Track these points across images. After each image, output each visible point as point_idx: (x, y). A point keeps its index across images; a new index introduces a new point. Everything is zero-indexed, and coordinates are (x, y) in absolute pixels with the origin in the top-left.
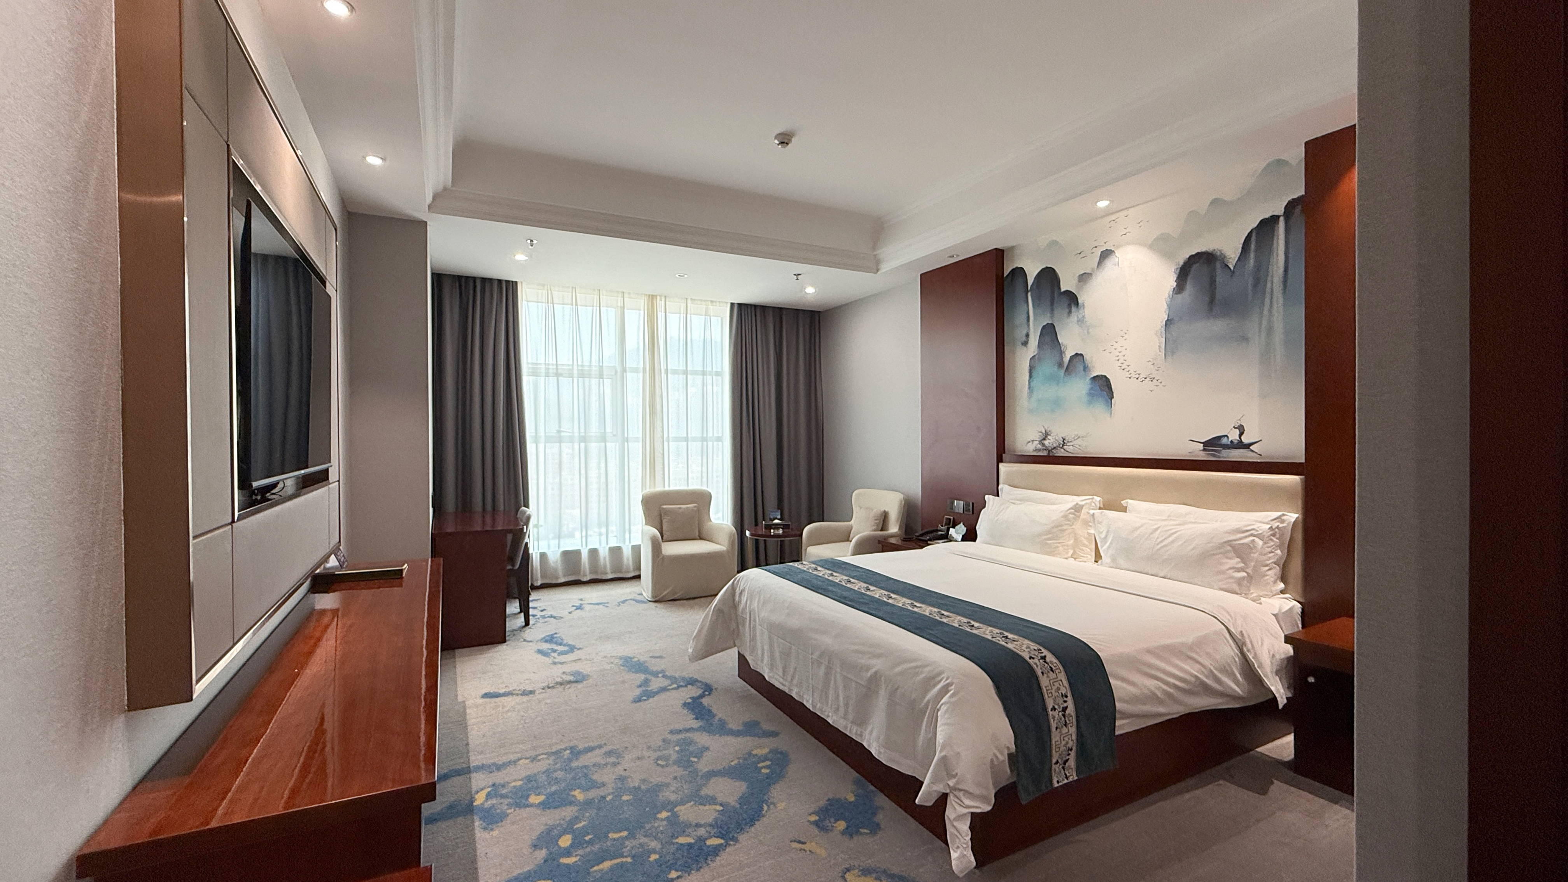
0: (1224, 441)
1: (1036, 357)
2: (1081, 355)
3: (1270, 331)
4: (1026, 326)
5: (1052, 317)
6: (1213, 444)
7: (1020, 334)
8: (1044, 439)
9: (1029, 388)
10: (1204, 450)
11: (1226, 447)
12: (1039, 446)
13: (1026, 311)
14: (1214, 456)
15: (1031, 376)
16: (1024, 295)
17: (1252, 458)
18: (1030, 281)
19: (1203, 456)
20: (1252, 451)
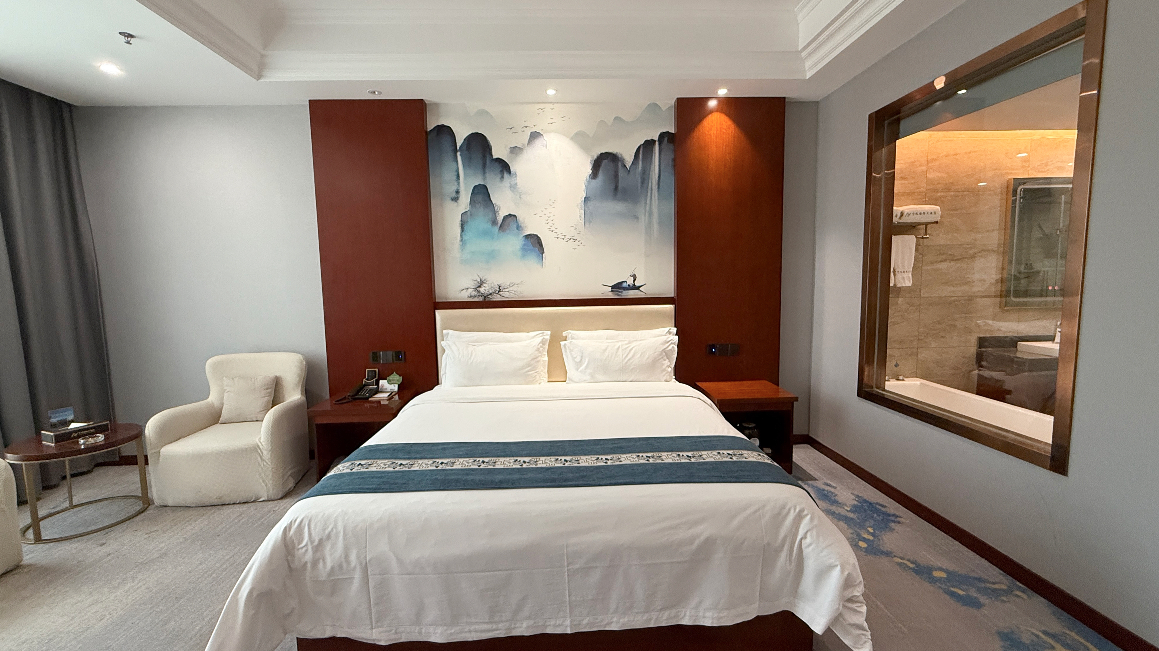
0: (624, 285)
1: (469, 213)
2: (515, 216)
3: (651, 214)
4: (456, 183)
5: (484, 179)
6: (617, 287)
7: (450, 189)
8: (480, 287)
9: (462, 240)
10: (612, 291)
11: (625, 289)
12: (475, 293)
13: (455, 169)
14: (618, 295)
15: (463, 230)
16: (451, 154)
17: (642, 295)
18: (459, 142)
19: (611, 296)
20: (641, 291)
